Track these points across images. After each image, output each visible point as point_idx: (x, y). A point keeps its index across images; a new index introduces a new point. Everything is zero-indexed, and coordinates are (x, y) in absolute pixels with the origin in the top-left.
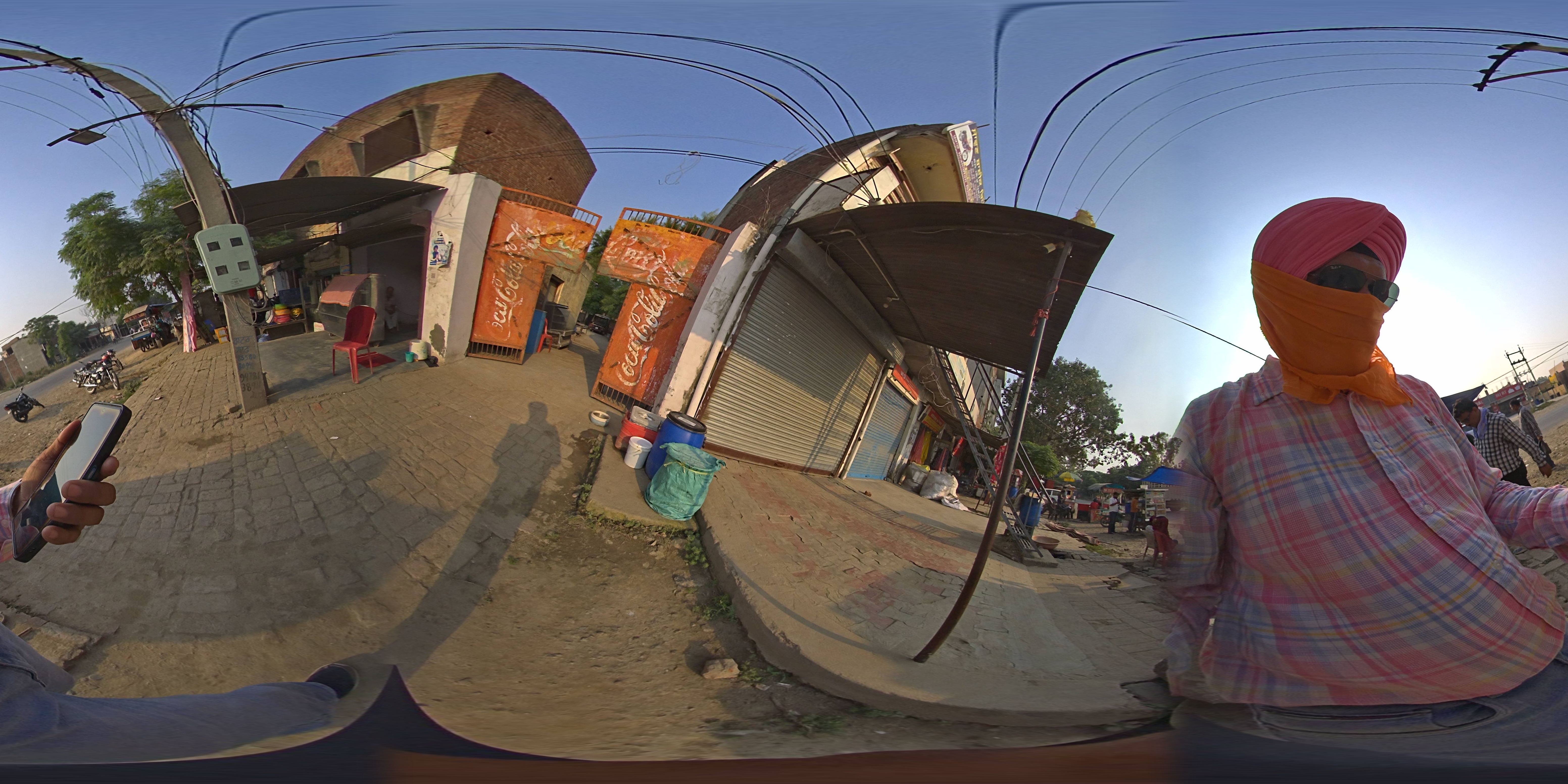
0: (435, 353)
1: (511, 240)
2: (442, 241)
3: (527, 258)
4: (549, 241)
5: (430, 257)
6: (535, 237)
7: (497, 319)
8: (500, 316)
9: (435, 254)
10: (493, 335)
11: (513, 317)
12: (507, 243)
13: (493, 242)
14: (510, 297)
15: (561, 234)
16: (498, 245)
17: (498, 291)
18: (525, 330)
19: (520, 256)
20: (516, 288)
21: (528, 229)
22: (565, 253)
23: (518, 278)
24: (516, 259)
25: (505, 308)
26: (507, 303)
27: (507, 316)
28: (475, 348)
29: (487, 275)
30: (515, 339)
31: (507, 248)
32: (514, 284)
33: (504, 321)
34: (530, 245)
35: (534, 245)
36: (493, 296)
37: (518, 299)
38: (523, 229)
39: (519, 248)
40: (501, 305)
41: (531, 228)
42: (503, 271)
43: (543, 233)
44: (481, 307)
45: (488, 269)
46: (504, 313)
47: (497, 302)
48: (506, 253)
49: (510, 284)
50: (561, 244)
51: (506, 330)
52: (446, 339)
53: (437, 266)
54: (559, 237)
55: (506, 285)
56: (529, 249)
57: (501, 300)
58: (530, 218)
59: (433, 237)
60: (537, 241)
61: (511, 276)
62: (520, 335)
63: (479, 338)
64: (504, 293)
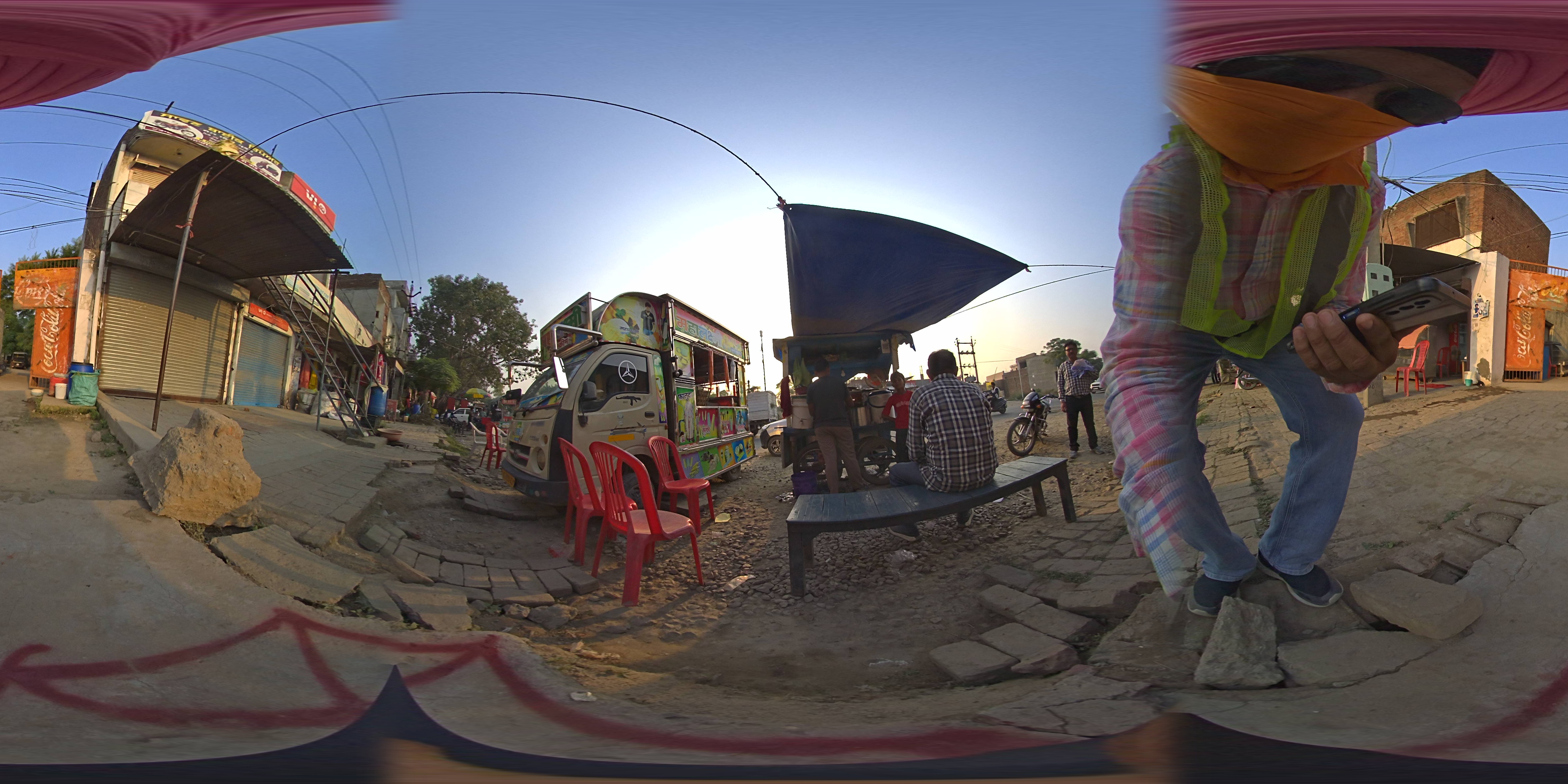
0: (1483, 379)
1: (1521, 297)
2: (1481, 301)
3: (1533, 308)
4: (1543, 294)
5: (1473, 312)
6: (1534, 293)
7: (1520, 352)
8: (1522, 350)
9: (1477, 310)
10: (1519, 364)
11: (1531, 349)
12: (1518, 299)
13: (1510, 299)
14: (1527, 336)
15: (1549, 287)
16: (1513, 301)
17: (1518, 332)
18: (1540, 357)
19: (1528, 307)
20: (1529, 329)
21: (1529, 288)
22: (1555, 300)
23: (1530, 322)
24: (1526, 309)
25: (1525, 344)
26: (1526, 340)
27: (1526, 349)
28: (1509, 375)
29: (1510, 322)
30: (1535, 364)
31: (1519, 302)
32: (1527, 327)
33: (1525, 353)
34: (1532, 298)
35: (1535, 298)
36: (1516, 337)
37: (1532, 337)
38: (1526, 288)
39: (1526, 301)
40: (1521, 342)
41: (1531, 287)
42: (1519, 318)
43: (1539, 289)
44: (1508, 346)
45: (1509, 319)
46: (1524, 348)
47: (1518, 341)
48: (1519, 306)
49: (1525, 327)
50: (1551, 294)
51: (1527, 359)
52: (1490, 367)
53: (1479, 318)
54: (1549, 290)
55: (1523, 328)
56: (1532, 302)
57: (1521, 339)
58: (1529, 280)
59: (1475, 297)
60: (1536, 295)
61: (1525, 321)
62: (1537, 361)
63: (1510, 367)
64: (1523, 334)
